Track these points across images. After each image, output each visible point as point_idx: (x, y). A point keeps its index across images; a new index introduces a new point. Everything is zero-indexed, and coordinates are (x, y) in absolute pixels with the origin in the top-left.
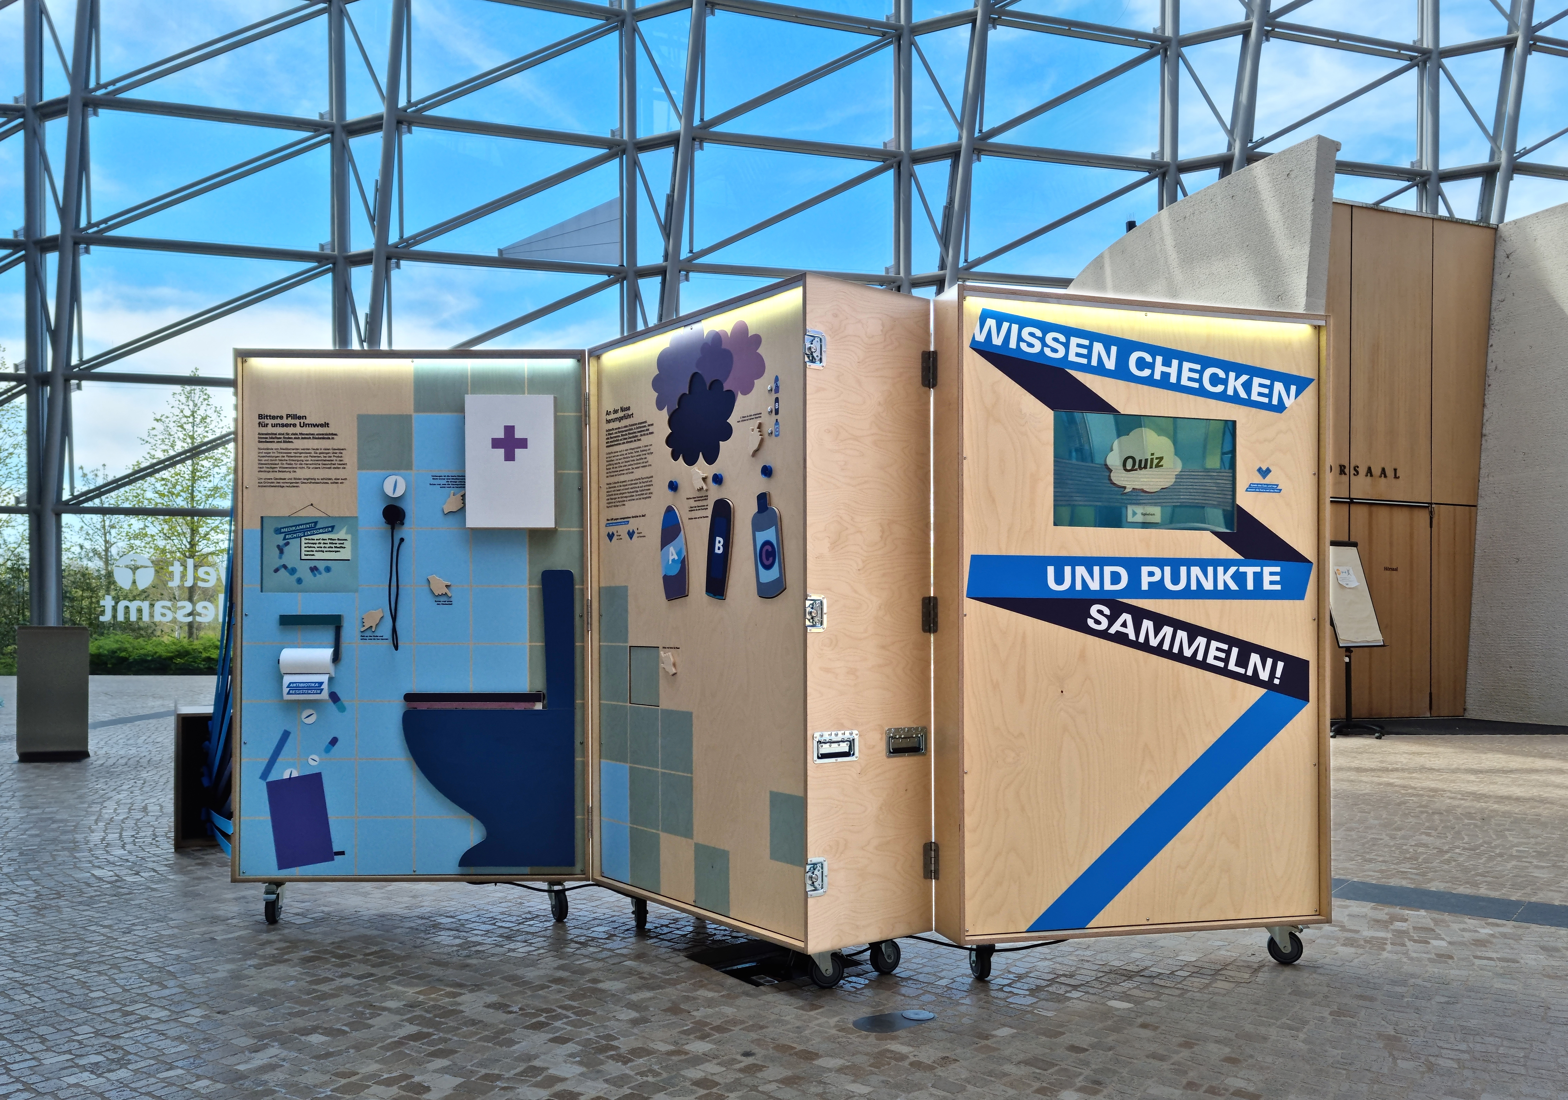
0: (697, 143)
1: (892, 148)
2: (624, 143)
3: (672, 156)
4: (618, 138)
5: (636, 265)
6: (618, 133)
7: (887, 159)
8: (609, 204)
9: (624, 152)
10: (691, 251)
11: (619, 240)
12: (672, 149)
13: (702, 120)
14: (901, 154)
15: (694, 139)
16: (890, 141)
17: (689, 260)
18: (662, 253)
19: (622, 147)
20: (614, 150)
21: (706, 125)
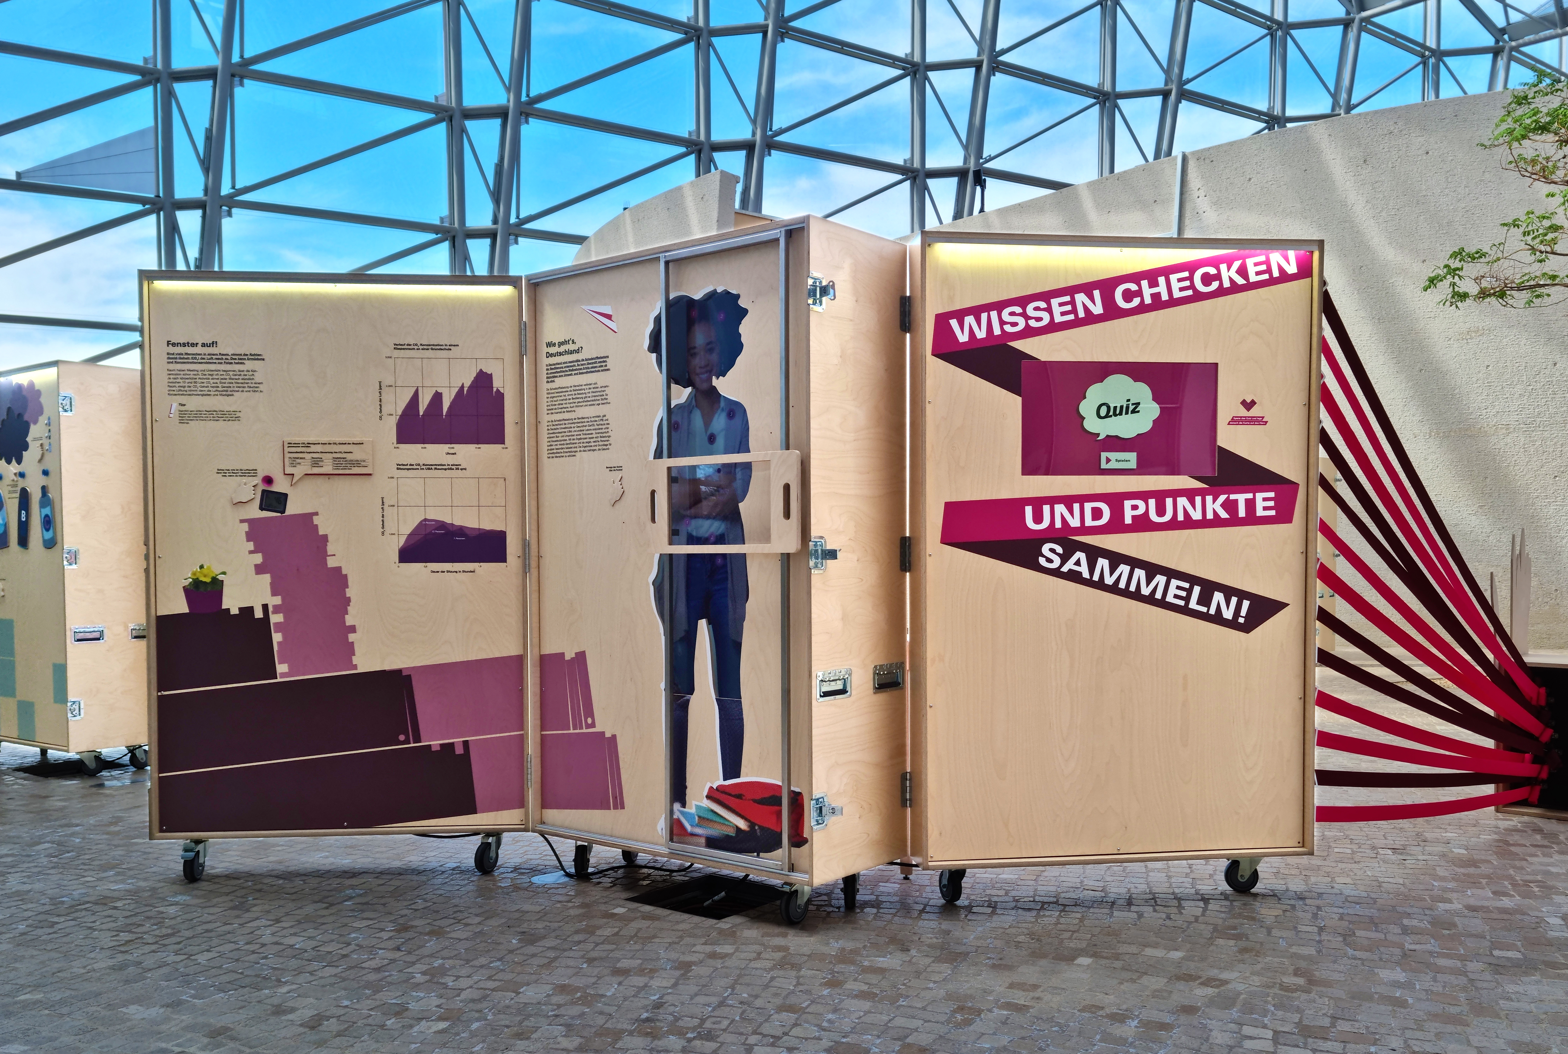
0: (237, 79)
1: (443, 102)
2: (158, 71)
3: (210, 90)
4: (151, 66)
5: (173, 196)
6: (151, 61)
7: (439, 113)
8: (141, 134)
9: (158, 80)
10: (233, 187)
11: (153, 169)
12: (210, 83)
13: (242, 56)
14: (452, 109)
15: (233, 76)
16: (442, 95)
17: (231, 196)
18: (202, 187)
19: (156, 76)
20: (147, 78)
21: (246, 63)
